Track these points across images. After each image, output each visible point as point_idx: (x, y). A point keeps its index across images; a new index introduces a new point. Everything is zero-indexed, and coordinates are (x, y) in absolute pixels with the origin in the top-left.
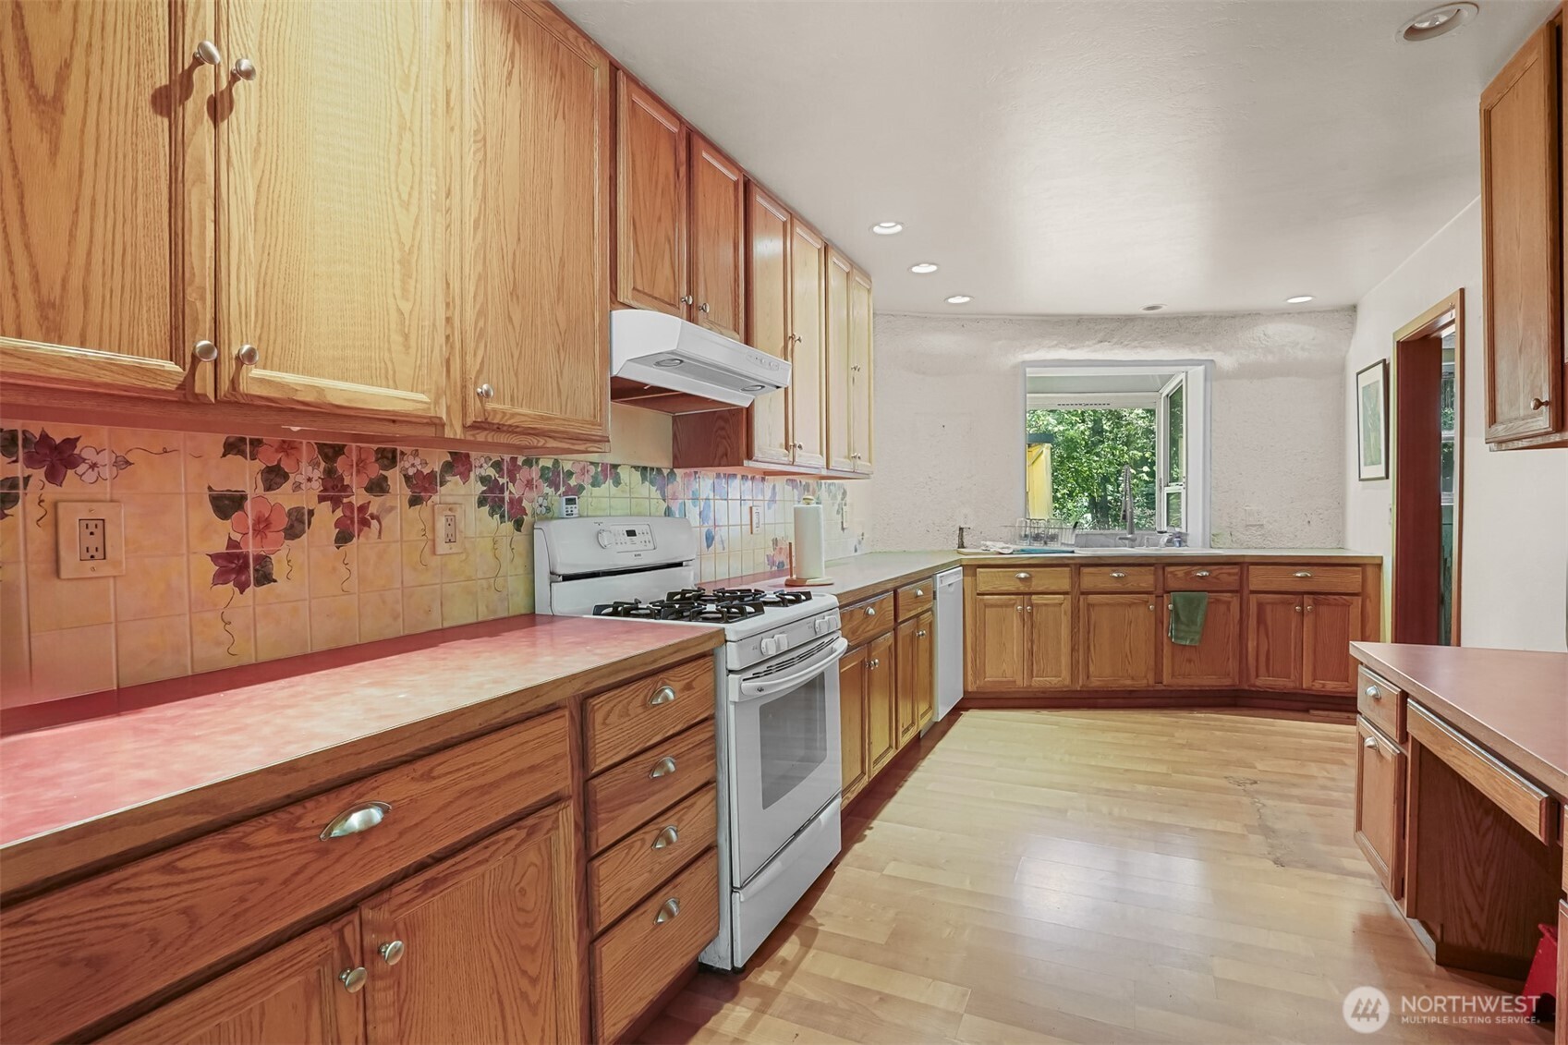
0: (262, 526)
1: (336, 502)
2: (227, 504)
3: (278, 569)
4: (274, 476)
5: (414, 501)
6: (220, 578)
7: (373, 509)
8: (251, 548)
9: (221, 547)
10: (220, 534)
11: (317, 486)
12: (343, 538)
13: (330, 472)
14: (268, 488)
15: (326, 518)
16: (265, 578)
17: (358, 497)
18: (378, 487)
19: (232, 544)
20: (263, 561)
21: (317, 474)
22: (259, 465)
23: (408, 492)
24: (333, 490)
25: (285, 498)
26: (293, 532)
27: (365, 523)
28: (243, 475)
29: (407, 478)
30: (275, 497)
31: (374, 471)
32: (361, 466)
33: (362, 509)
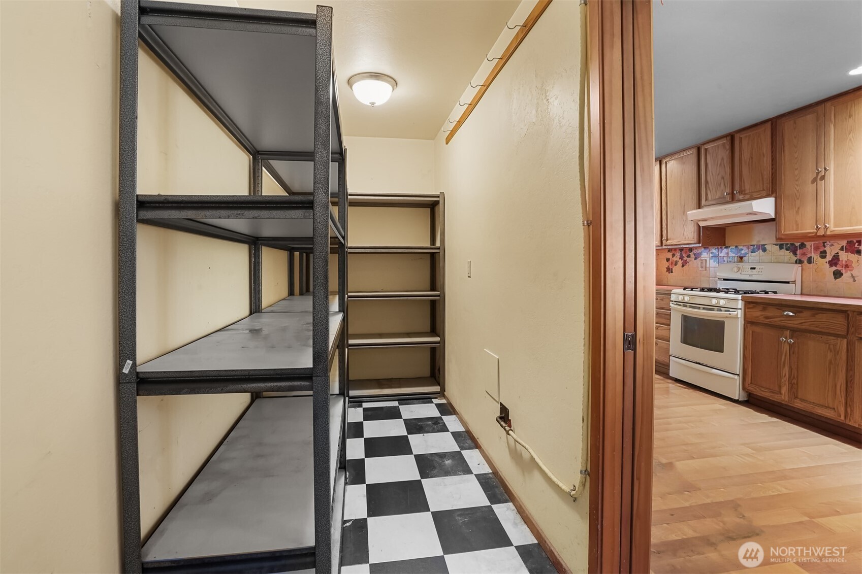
0: (672, 263)
1: (682, 259)
2: (668, 260)
3: (673, 271)
4: (673, 255)
5: (696, 259)
6: (667, 272)
7: (688, 261)
8: (670, 267)
9: (667, 267)
10: (667, 264)
11: (679, 257)
12: (683, 266)
13: (681, 254)
14: (673, 257)
15: (680, 262)
16: (672, 272)
17: (685, 258)
18: (689, 256)
19: (668, 266)
20: (672, 269)
21: (679, 254)
22: (671, 254)
23: (694, 257)
24: (681, 258)
25: (675, 259)
26: (676, 265)
27: (686, 263)
28: (669, 255)
29: (694, 254)
30: (673, 259)
31: (688, 253)
32: (686, 253)
33: (686, 260)
